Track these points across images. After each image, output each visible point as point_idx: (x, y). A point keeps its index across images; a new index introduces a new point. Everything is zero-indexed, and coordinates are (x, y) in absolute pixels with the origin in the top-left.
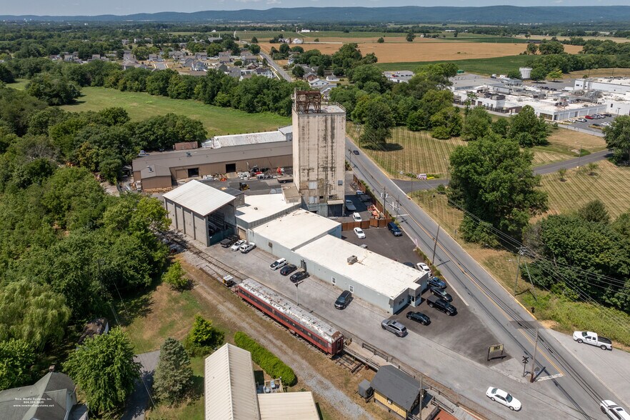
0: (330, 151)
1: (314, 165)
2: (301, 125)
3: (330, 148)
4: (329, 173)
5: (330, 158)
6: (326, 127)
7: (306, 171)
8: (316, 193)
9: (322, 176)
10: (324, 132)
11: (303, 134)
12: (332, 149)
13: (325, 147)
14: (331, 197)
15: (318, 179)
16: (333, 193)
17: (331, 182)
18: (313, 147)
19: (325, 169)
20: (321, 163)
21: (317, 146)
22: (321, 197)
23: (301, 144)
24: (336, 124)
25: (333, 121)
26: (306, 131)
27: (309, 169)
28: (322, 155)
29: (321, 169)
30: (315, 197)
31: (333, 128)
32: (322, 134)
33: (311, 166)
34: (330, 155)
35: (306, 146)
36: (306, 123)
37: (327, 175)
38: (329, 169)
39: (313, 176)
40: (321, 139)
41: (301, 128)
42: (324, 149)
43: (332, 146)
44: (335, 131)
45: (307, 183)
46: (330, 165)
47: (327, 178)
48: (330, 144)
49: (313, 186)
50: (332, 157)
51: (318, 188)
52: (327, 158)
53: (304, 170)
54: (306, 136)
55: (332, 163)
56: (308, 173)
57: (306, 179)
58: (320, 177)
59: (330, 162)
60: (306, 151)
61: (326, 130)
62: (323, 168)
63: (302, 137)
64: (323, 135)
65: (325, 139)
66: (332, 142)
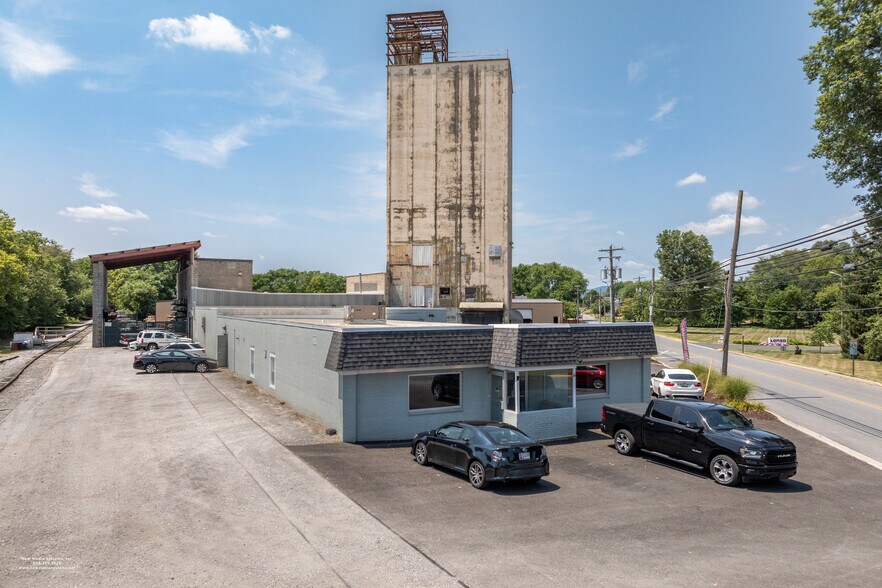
0: (466, 163)
1: (425, 199)
2: (395, 93)
3: (466, 154)
4: (466, 222)
5: (466, 182)
6: (456, 97)
7: (405, 215)
8: (431, 276)
9: (446, 231)
10: (451, 111)
11: (400, 116)
12: (473, 158)
13: (454, 150)
14: (471, 292)
15: (435, 239)
16: (476, 280)
17: (469, 250)
18: (423, 150)
19: (455, 210)
20: (445, 195)
21: (433, 148)
22: (444, 291)
23: (394, 140)
24: (481, 92)
25: (474, 84)
26: (406, 109)
27: (412, 211)
28: (447, 173)
29: (443, 212)
30: (427, 287)
31: (474, 101)
32: (446, 115)
33: (418, 202)
34: (466, 173)
35: (406, 148)
36: (405, 88)
37: (459, 228)
38: (465, 212)
39: (424, 228)
40: (444, 130)
41: (395, 101)
42: (452, 156)
43: (473, 149)
44: (481, 108)
45: (408, 249)
46: (466, 202)
47: (458, 236)
48: (466, 143)
49: (424, 256)
50: (473, 178)
51: (436, 264)
52: (459, 180)
53: (400, 210)
54: (407, 122)
55: (473, 196)
56: (410, 221)
57: (404, 236)
58: (442, 233)
59: (466, 191)
60: (406, 162)
61: (457, 104)
62: (450, 208)
63: (395, 123)
64: (448, 118)
65: (454, 129)
66: (474, 139)
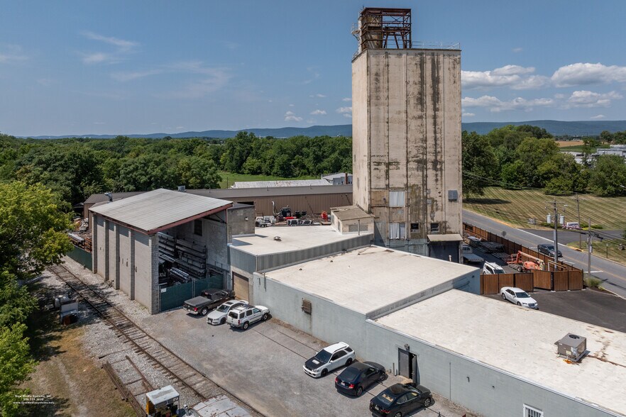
0: (430, 128)
1: (398, 154)
2: (374, 70)
3: (430, 121)
4: (431, 173)
5: (430, 142)
6: (422, 76)
7: (383, 167)
8: (404, 215)
9: (415, 180)
10: (418, 87)
11: (377, 89)
12: (435, 124)
13: (421, 117)
14: (435, 226)
15: (407, 185)
16: (438, 217)
17: (433, 194)
18: (396, 116)
19: (422, 164)
20: (414, 152)
21: (404, 115)
22: (415, 226)
23: (373, 108)
24: (441, 73)
25: (435, 66)
26: (383, 84)
27: (388, 165)
28: (415, 135)
29: (413, 165)
30: (402, 224)
31: (436, 81)
32: (414, 90)
33: (393, 156)
34: (430, 135)
35: (383, 114)
36: (381, 67)
37: (425, 177)
38: (430, 165)
39: (398, 178)
40: (413, 101)
41: (373, 77)
42: (419, 122)
43: (435, 117)
44: (441, 86)
45: (385, 194)
46: (430, 157)
47: (425, 184)
48: (430, 112)
49: (398, 199)
50: (436, 139)
51: (408, 206)
52: (425, 140)
53: (379, 164)
54: (383, 94)
55: (436, 153)
56: (387, 172)
57: (382, 184)
58: (412, 181)
59: (430, 149)
60: (383, 126)
61: (422, 82)
62: (419, 162)
63: (374, 94)
64: (416, 93)
65: (421, 101)
66: (435, 109)
